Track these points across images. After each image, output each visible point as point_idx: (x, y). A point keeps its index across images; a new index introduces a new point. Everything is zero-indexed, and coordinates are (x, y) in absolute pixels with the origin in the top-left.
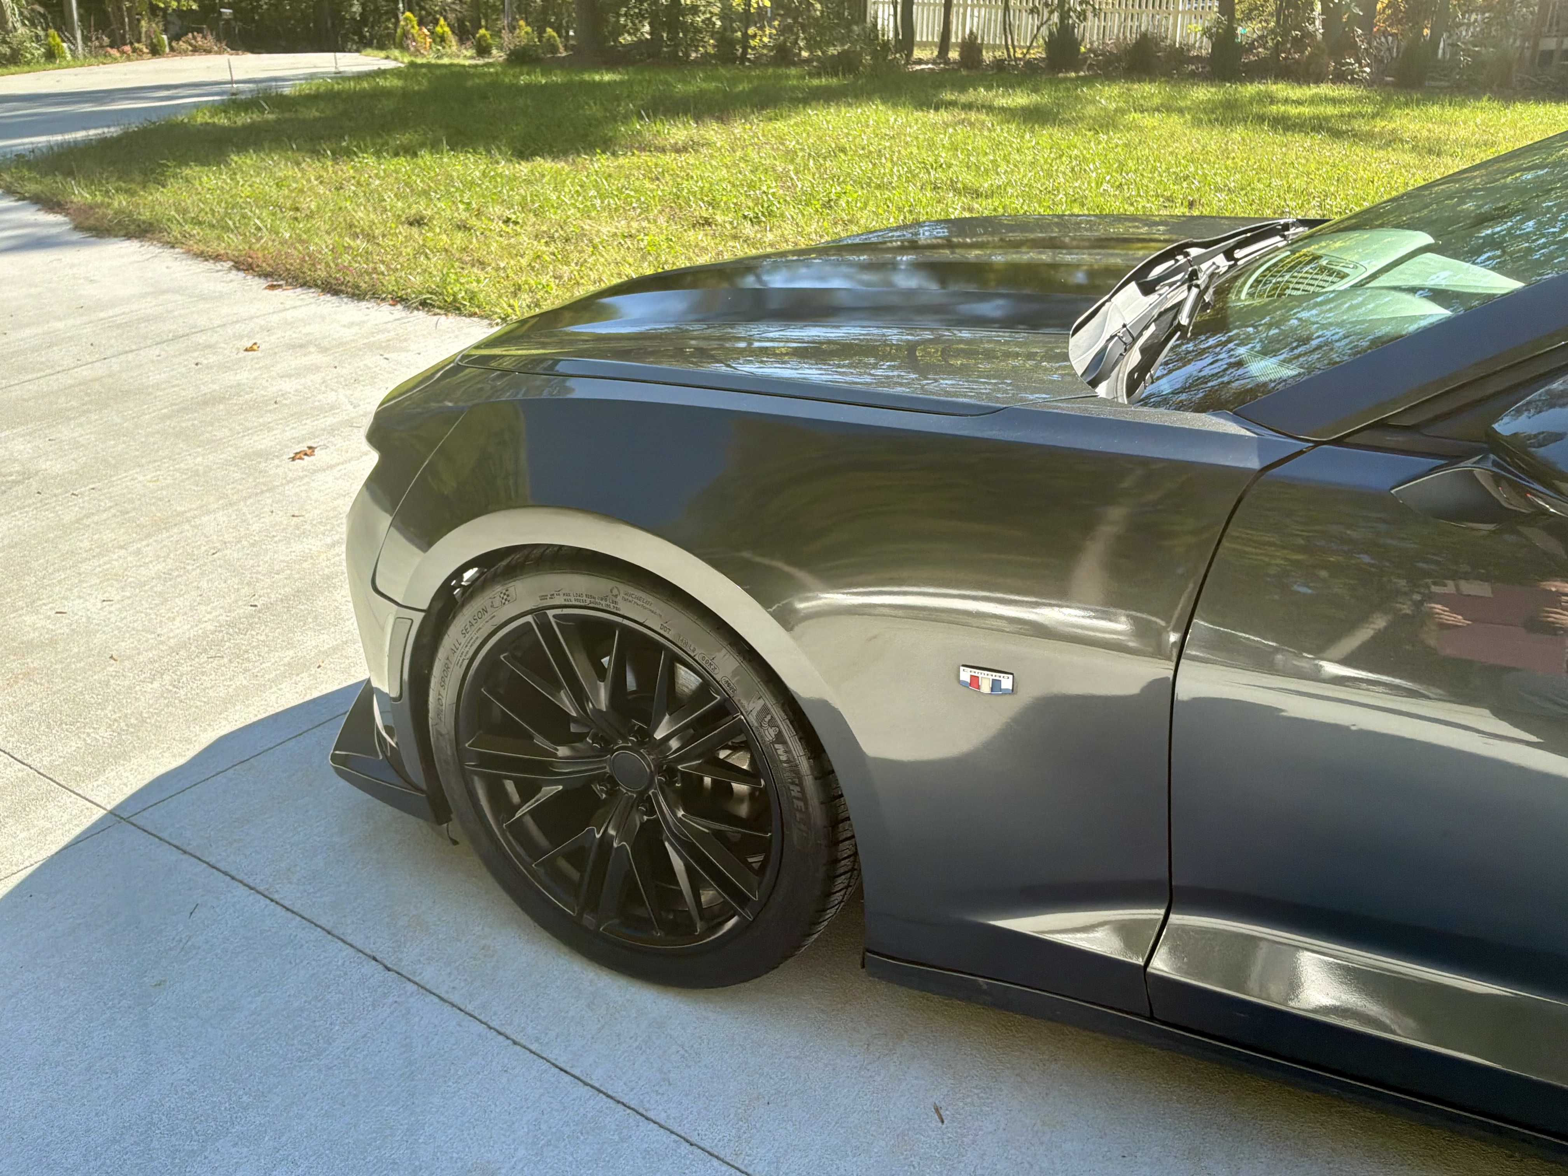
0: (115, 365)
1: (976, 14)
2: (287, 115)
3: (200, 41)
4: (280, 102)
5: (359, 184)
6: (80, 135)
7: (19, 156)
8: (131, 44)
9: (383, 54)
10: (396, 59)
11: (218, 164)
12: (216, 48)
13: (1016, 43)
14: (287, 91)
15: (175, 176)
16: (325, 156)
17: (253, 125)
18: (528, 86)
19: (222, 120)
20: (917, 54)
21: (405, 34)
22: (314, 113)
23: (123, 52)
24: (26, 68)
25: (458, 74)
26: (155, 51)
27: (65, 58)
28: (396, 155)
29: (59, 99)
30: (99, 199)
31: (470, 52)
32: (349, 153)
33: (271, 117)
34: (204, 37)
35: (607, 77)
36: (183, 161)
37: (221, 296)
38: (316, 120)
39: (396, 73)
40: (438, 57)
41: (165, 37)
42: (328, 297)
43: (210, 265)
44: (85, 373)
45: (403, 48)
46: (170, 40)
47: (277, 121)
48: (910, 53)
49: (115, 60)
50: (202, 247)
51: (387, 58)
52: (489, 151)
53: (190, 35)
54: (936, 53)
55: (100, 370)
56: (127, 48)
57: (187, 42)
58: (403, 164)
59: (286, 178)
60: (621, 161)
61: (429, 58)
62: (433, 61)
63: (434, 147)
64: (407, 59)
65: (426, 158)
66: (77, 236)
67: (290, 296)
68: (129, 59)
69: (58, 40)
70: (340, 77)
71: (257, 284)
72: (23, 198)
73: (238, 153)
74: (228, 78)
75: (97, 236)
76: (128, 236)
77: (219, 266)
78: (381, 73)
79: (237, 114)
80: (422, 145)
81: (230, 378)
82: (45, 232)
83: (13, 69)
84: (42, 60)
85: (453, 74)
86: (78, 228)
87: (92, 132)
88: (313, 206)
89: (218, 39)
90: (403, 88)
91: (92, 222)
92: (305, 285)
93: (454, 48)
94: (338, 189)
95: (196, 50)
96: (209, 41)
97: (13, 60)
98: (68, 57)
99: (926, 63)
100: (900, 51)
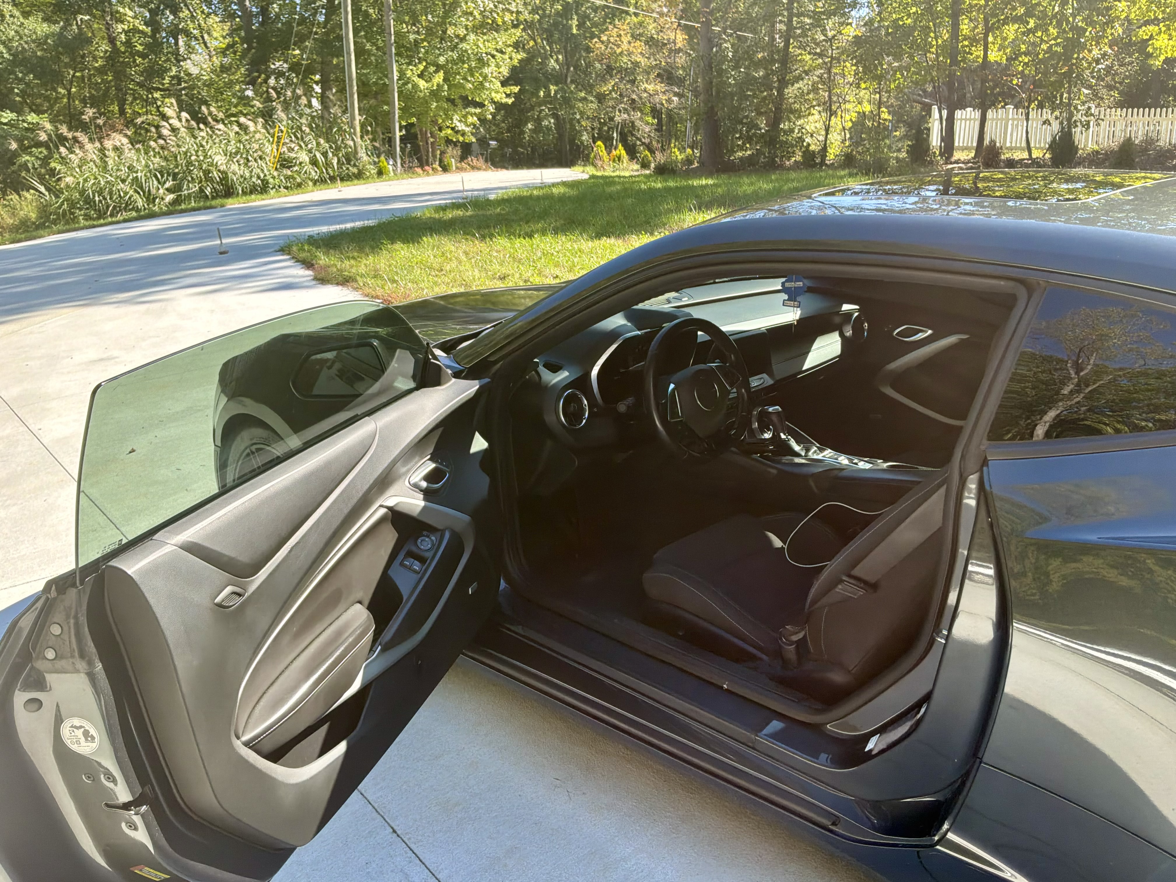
1: (1034, 125)
2: (480, 213)
3: (475, 162)
7: (311, 237)
8: (431, 165)
12: (484, 167)
13: (1032, 145)
20: (957, 155)
21: (596, 156)
23: (425, 170)
24: (363, 182)
26: (446, 169)
27: (389, 174)
29: (365, 202)
31: (637, 167)
34: (478, 160)
35: (704, 182)
40: (614, 171)
41: (457, 160)
45: (595, 166)
46: (457, 163)
48: (951, 155)
49: (420, 175)
53: (469, 159)
54: (972, 155)
56: (428, 167)
57: (467, 163)
64: (593, 172)
68: (428, 174)
69: (386, 163)
75: (322, 284)
83: (356, 182)
84: (376, 177)
89: (486, 161)
91: (324, 275)
93: (626, 165)
95: (473, 168)
96: (481, 162)
97: (359, 176)
98: (392, 174)
99: (963, 163)
100: (941, 154)
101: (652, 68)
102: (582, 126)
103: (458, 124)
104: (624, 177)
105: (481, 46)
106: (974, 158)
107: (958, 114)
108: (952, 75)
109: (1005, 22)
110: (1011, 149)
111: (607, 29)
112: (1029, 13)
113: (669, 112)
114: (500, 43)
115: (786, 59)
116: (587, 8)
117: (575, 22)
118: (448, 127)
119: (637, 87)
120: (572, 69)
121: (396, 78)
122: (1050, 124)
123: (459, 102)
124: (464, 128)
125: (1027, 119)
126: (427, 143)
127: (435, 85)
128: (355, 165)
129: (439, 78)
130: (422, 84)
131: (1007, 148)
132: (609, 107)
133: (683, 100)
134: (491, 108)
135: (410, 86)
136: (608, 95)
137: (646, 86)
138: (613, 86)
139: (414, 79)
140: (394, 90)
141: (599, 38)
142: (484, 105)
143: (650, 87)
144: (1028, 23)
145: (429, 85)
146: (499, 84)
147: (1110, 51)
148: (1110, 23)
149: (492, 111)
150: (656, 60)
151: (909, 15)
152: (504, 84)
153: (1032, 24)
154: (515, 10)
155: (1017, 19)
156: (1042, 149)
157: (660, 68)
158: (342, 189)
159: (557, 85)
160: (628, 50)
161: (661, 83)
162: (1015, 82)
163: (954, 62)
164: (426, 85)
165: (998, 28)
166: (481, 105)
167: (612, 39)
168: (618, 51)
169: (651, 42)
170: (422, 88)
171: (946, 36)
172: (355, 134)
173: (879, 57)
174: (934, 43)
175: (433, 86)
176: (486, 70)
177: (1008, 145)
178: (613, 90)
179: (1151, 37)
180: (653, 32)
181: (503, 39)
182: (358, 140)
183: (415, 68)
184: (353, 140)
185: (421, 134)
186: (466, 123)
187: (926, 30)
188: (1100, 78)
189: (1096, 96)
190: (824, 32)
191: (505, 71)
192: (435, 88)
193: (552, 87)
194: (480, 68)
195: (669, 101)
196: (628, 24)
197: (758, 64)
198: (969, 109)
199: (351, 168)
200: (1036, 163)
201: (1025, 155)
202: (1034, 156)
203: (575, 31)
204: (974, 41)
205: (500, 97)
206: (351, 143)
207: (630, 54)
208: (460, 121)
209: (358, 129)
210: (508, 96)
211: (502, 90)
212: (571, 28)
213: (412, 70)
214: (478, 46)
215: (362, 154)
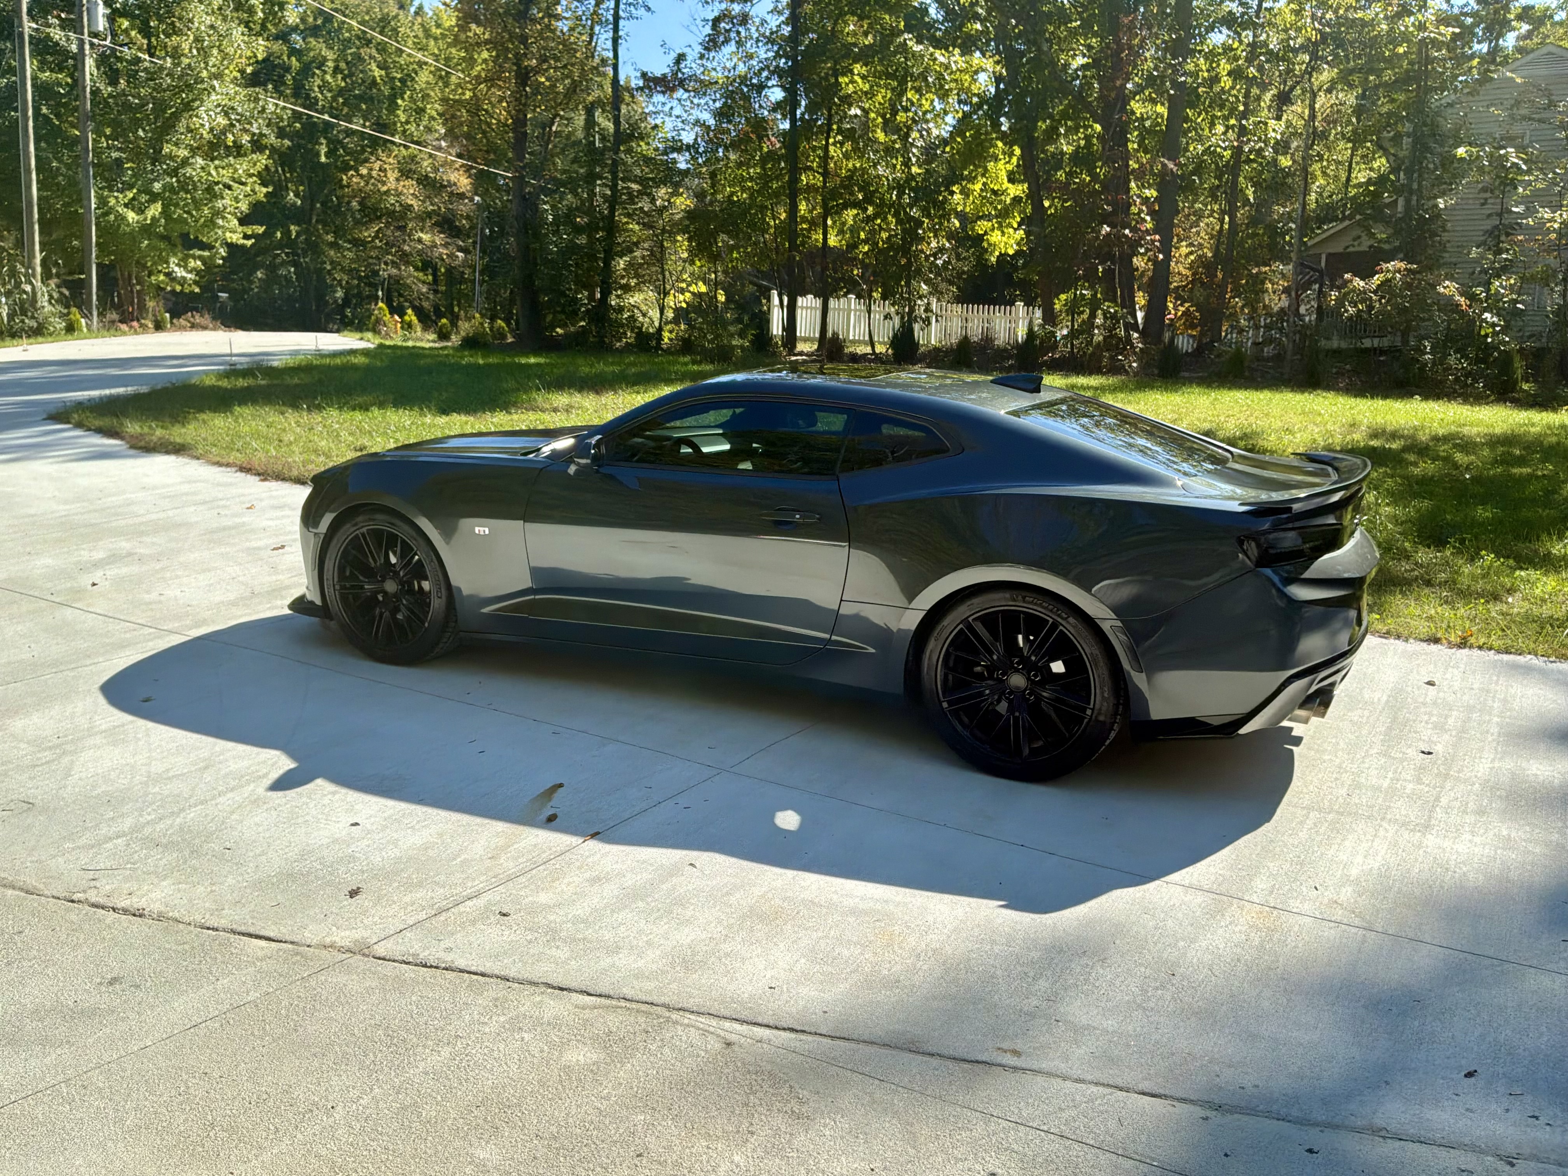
0: (170, 513)
1: (876, 318)
2: (275, 382)
3: (198, 319)
4: (270, 372)
5: (325, 426)
6: (121, 390)
8: (138, 320)
9: (358, 335)
10: (368, 341)
11: (225, 412)
12: (211, 326)
13: (876, 339)
14: (275, 364)
15: (196, 419)
16: (302, 409)
17: (248, 388)
18: (469, 366)
19: (225, 383)
20: (801, 347)
21: (378, 321)
22: (296, 381)
23: (131, 327)
24: (50, 339)
25: (415, 353)
26: (159, 327)
27: (82, 331)
28: (354, 409)
30: (146, 430)
31: (433, 336)
32: (319, 408)
33: (263, 382)
34: (202, 316)
35: (532, 360)
36: (201, 410)
37: (231, 484)
38: (297, 385)
39: (365, 352)
40: (403, 340)
41: (168, 315)
42: (298, 486)
43: (223, 469)
44: (154, 517)
45: (375, 331)
46: (172, 318)
47: (268, 386)
48: (794, 346)
49: (124, 334)
50: (218, 459)
51: (362, 339)
52: (422, 409)
53: (190, 314)
54: (816, 347)
55: (162, 515)
56: (135, 324)
57: (186, 320)
58: (358, 415)
59: (274, 422)
60: (515, 417)
61: (397, 339)
62: (400, 344)
63: (382, 405)
64: (378, 341)
65: (376, 412)
66: (132, 452)
67: (273, 485)
68: (136, 333)
69: (78, 316)
70: (320, 354)
71: (252, 480)
72: (89, 430)
73: (239, 405)
74: (228, 351)
76: (168, 453)
77: (229, 469)
78: (353, 352)
79: (236, 379)
80: (374, 404)
81: (238, 520)
82: (109, 449)
83: (40, 339)
84: (63, 333)
85: (411, 354)
86: (132, 447)
87: (129, 389)
88: (292, 439)
89: (214, 319)
90: (368, 365)
91: (142, 444)
92: (284, 479)
93: (419, 334)
94: (310, 429)
95: (193, 326)
96: (206, 320)
97: (39, 332)
98: (85, 330)
99: (806, 355)
100: (784, 345)
101: (429, 215)
102: (335, 279)
103: (176, 269)
104: (423, 348)
105: (214, 173)
106: (818, 350)
107: (800, 301)
108: (791, 258)
109: (845, 206)
110: (854, 342)
111: (366, 160)
112: (868, 200)
113: (450, 270)
114: (240, 172)
115: (612, 228)
116: (339, 132)
117: (323, 149)
118: (160, 272)
119: (409, 236)
120: (318, 205)
121: (93, 206)
122: (891, 318)
123: (178, 241)
124: (184, 274)
125: (869, 312)
126: (132, 291)
127: (149, 217)
128: (33, 317)
129: (155, 210)
130: (131, 216)
131: (851, 341)
132: (372, 257)
133: (469, 257)
134: (222, 250)
135: (112, 217)
136: (369, 242)
137: (421, 235)
138: (377, 232)
139: (120, 209)
140: (91, 221)
141: (357, 171)
142: (213, 247)
143: (426, 237)
144: (867, 209)
145: (141, 217)
146: (236, 222)
147: (947, 245)
148: (946, 216)
149: (224, 254)
150: (432, 204)
151: (743, 191)
152: (243, 221)
153: (870, 210)
154: (257, 131)
155: (855, 205)
156: (884, 343)
157: (439, 215)
158: (29, 347)
159: (299, 225)
160: (396, 190)
161: (440, 232)
162: (855, 272)
163: (793, 247)
164: (136, 218)
165: (837, 213)
166: (209, 247)
167: (374, 173)
168: (385, 188)
169: (424, 181)
170: (131, 221)
171: (783, 216)
172: (34, 276)
173: (714, 235)
174: (772, 223)
175: (145, 219)
176: (219, 204)
177: (851, 338)
178: (376, 237)
179: (986, 233)
180: (429, 169)
181: (242, 167)
182: (38, 284)
183: (121, 196)
184: (31, 283)
185: (123, 280)
186: (185, 267)
187: (762, 208)
188: (938, 274)
189: (936, 291)
190: (653, 200)
191: (244, 207)
192: (148, 222)
193: (292, 227)
194: (211, 201)
195: (451, 256)
196: (396, 156)
197: (578, 230)
198: (810, 297)
199: (27, 321)
200: (878, 358)
201: (868, 350)
202: (877, 351)
203: (323, 159)
204: (813, 223)
205: (235, 238)
206: (28, 288)
207: (399, 194)
208: (178, 265)
209: (39, 269)
210: (246, 237)
211: (240, 229)
212: (318, 154)
213: (117, 198)
214: (209, 174)
215: (43, 301)
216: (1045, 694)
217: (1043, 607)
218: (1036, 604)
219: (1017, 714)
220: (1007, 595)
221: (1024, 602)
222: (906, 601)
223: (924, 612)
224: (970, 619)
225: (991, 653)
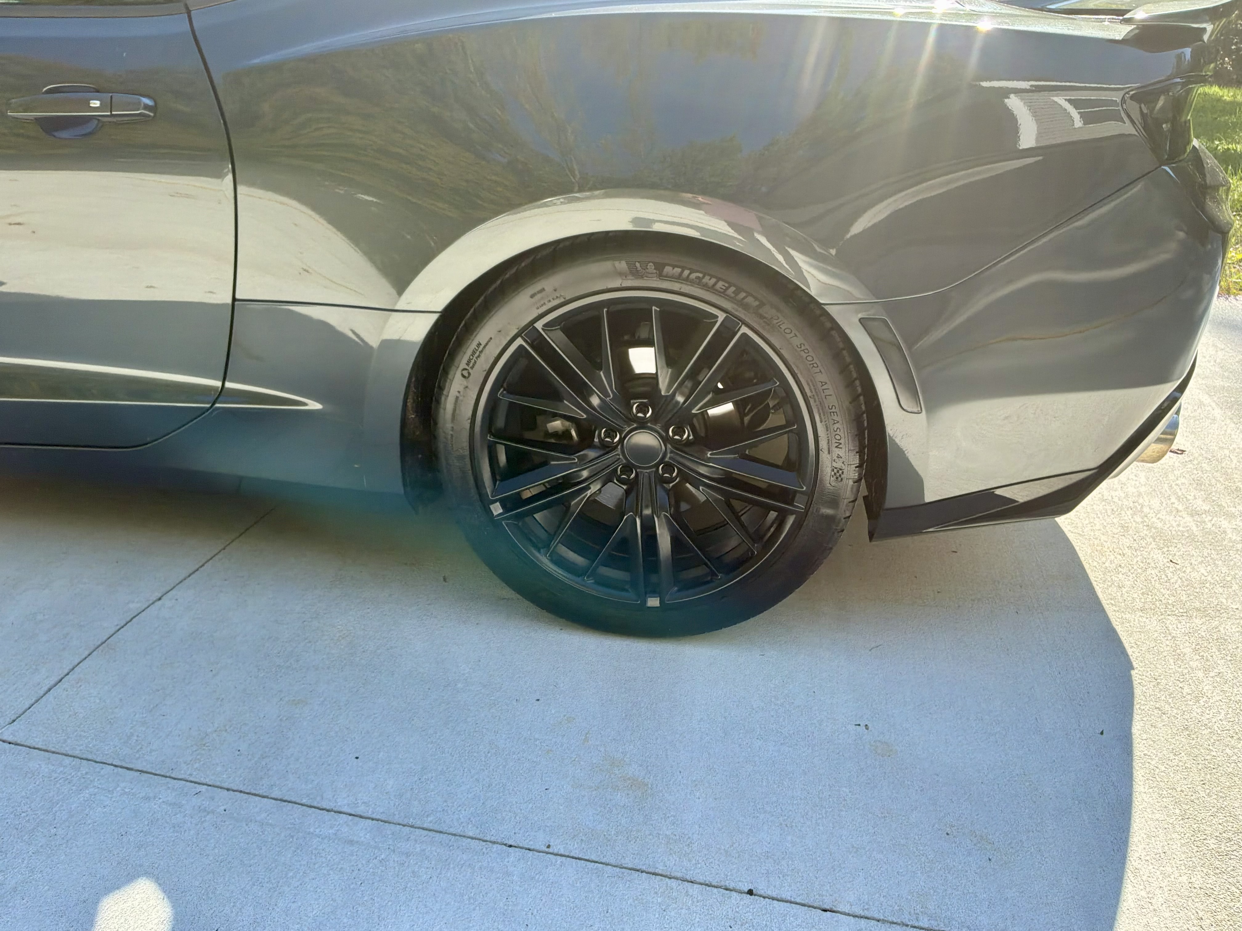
216: (702, 470)
217: (705, 287)
218: (692, 282)
219: (647, 512)
220: (622, 265)
221: (661, 276)
222: (393, 291)
223: (434, 317)
224: (539, 325)
225: (583, 391)
